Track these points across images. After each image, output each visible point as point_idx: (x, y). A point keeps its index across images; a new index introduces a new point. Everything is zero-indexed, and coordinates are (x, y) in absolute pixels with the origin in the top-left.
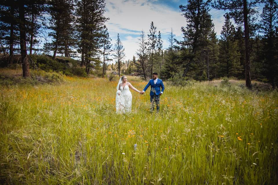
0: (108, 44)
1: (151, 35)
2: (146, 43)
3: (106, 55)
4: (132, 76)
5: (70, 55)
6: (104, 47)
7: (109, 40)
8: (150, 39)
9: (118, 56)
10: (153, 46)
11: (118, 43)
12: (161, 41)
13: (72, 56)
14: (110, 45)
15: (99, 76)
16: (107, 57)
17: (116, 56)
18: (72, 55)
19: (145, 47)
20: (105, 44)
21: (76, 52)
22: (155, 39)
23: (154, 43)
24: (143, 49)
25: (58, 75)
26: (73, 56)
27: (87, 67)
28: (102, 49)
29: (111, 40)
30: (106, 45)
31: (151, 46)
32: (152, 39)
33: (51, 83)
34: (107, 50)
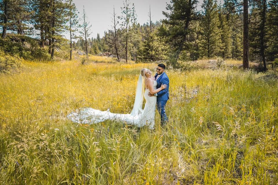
0: (75, 18)
1: (124, 7)
2: (119, 17)
3: (73, 31)
4: (101, 57)
5: (24, 32)
6: (70, 22)
7: (76, 12)
8: (123, 13)
9: (85, 34)
10: (127, 20)
11: (84, 17)
12: (135, 16)
13: (26, 34)
14: (78, 19)
15: (66, 58)
16: (74, 34)
17: (82, 33)
18: (26, 32)
19: (118, 22)
20: (71, 17)
21: (33, 28)
22: (129, 13)
23: (128, 18)
24: (115, 24)
25: (13, 58)
26: (28, 33)
27: (50, 48)
28: (68, 24)
29: (79, 13)
30: (72, 19)
31: (125, 20)
32: (125, 12)
33: (4, 70)
34: (74, 26)
